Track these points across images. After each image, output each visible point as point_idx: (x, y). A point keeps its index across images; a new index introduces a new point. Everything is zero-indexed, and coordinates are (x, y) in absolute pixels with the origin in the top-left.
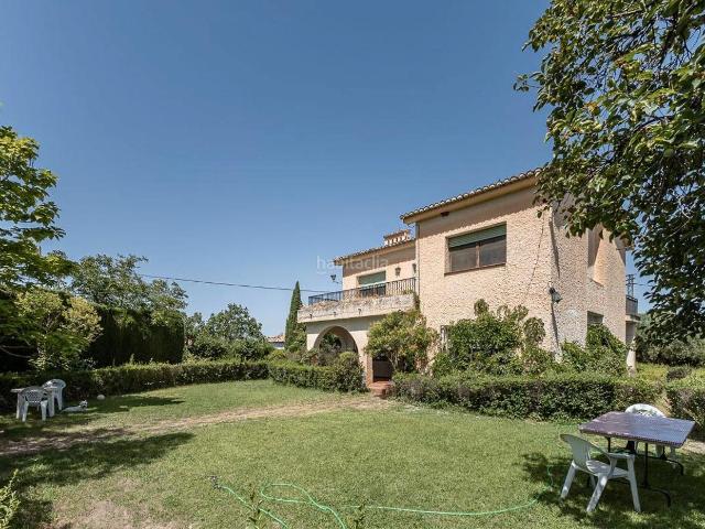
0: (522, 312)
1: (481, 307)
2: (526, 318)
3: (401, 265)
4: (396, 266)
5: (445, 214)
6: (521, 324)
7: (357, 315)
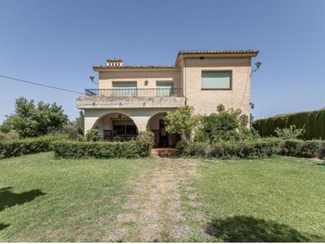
0: (239, 112)
1: (220, 108)
2: (241, 115)
3: (149, 80)
4: (144, 80)
5: (202, 58)
6: (238, 117)
7: (142, 106)
